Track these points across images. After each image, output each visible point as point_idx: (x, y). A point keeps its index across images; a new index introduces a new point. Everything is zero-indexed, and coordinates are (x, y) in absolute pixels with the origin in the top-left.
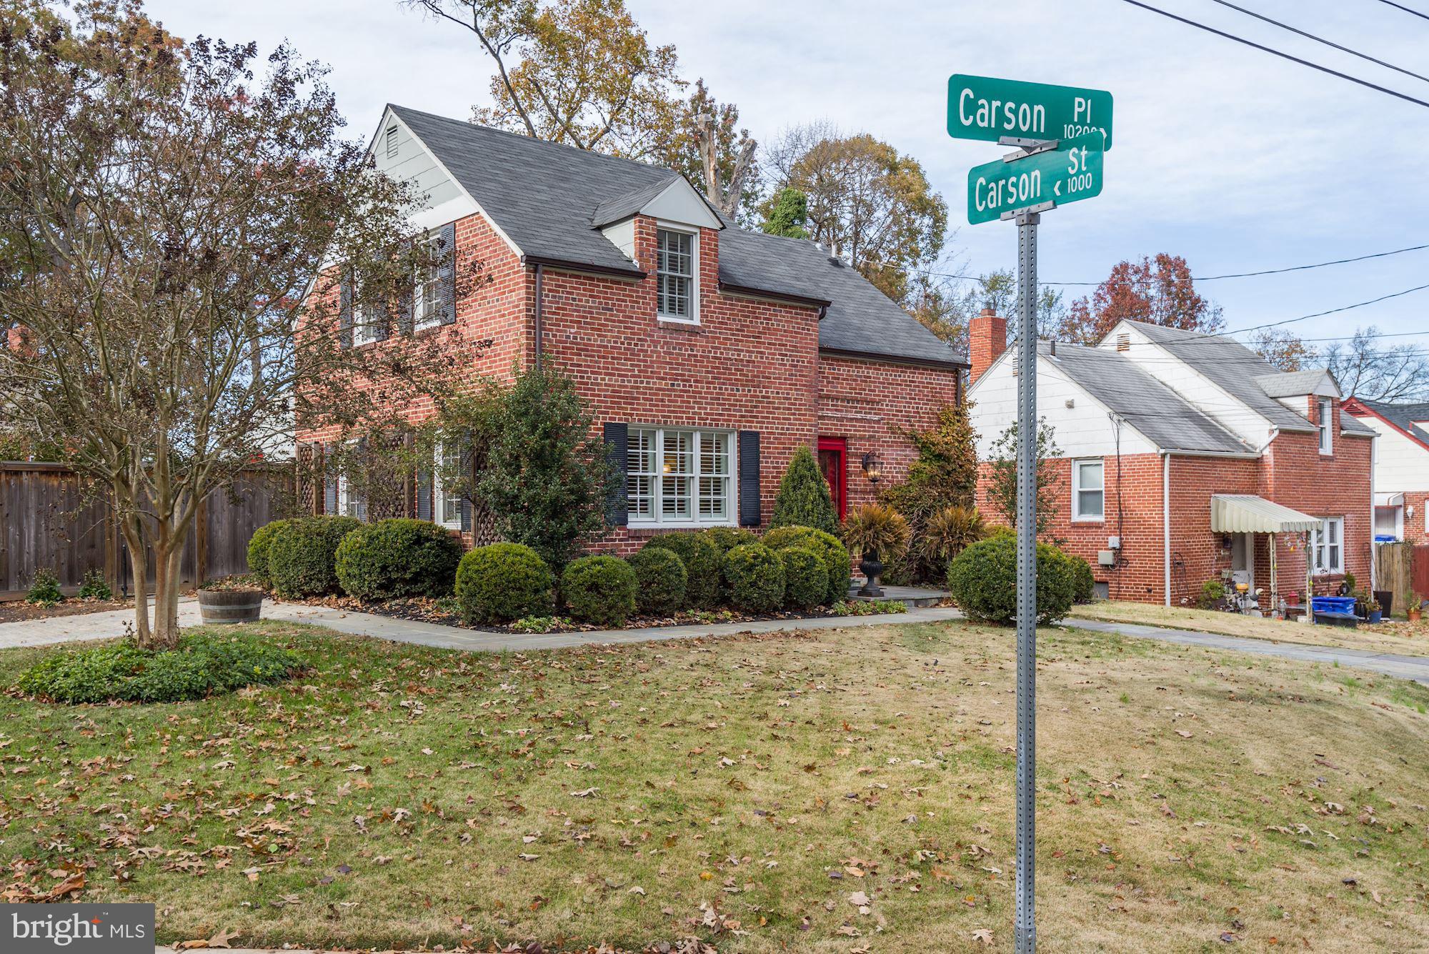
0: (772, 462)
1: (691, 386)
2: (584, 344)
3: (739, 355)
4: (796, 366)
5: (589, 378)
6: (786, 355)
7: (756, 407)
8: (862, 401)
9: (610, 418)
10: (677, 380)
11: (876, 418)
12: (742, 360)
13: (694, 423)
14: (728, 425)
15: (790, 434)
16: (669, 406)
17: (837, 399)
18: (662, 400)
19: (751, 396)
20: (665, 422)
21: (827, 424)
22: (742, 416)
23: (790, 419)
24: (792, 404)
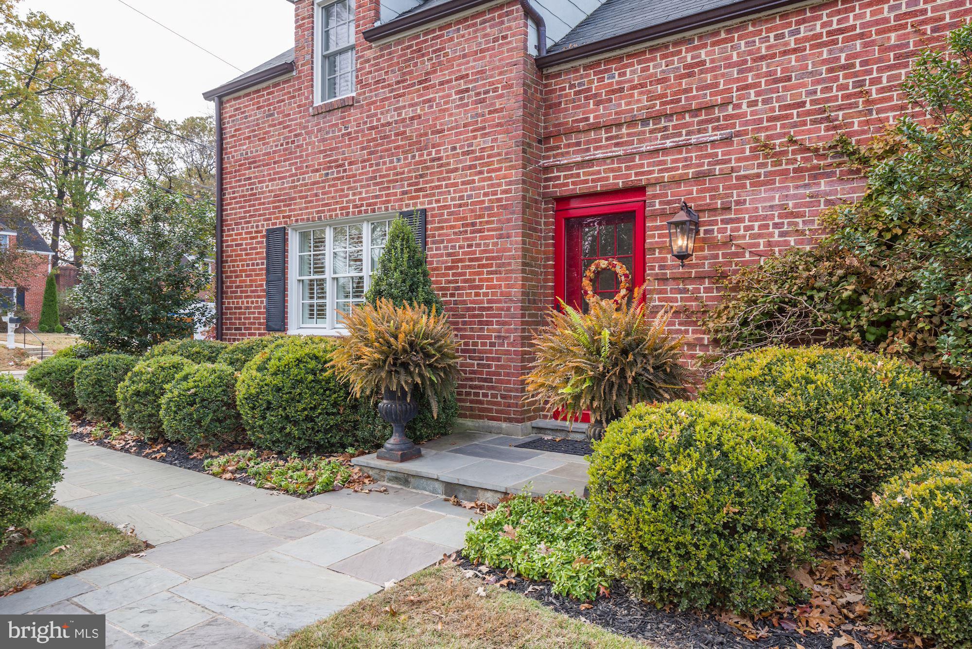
0: (446, 248)
1: (345, 171)
2: (254, 157)
3: (399, 115)
4: (483, 101)
5: (257, 188)
6: (467, 90)
7: (421, 176)
8: (681, 114)
9: (273, 224)
10: (330, 168)
11: (718, 135)
12: (404, 120)
13: (348, 214)
14: (387, 209)
15: (473, 204)
16: (324, 199)
17: (619, 125)
18: (316, 195)
19: (417, 163)
20: (320, 218)
21: (599, 172)
22: (404, 193)
23: (473, 181)
24: (477, 158)
